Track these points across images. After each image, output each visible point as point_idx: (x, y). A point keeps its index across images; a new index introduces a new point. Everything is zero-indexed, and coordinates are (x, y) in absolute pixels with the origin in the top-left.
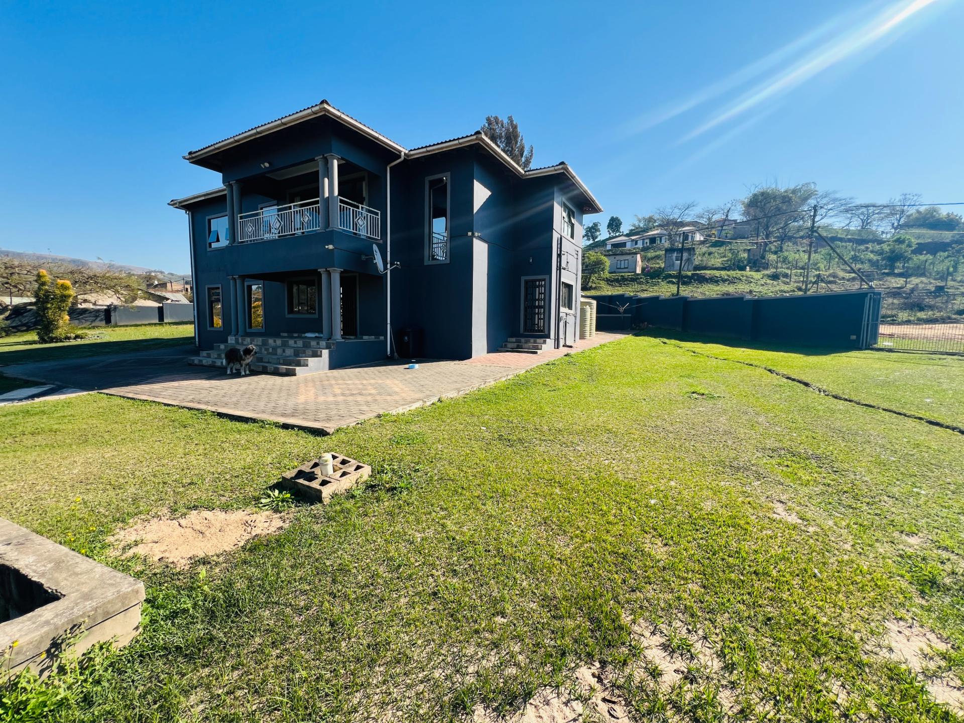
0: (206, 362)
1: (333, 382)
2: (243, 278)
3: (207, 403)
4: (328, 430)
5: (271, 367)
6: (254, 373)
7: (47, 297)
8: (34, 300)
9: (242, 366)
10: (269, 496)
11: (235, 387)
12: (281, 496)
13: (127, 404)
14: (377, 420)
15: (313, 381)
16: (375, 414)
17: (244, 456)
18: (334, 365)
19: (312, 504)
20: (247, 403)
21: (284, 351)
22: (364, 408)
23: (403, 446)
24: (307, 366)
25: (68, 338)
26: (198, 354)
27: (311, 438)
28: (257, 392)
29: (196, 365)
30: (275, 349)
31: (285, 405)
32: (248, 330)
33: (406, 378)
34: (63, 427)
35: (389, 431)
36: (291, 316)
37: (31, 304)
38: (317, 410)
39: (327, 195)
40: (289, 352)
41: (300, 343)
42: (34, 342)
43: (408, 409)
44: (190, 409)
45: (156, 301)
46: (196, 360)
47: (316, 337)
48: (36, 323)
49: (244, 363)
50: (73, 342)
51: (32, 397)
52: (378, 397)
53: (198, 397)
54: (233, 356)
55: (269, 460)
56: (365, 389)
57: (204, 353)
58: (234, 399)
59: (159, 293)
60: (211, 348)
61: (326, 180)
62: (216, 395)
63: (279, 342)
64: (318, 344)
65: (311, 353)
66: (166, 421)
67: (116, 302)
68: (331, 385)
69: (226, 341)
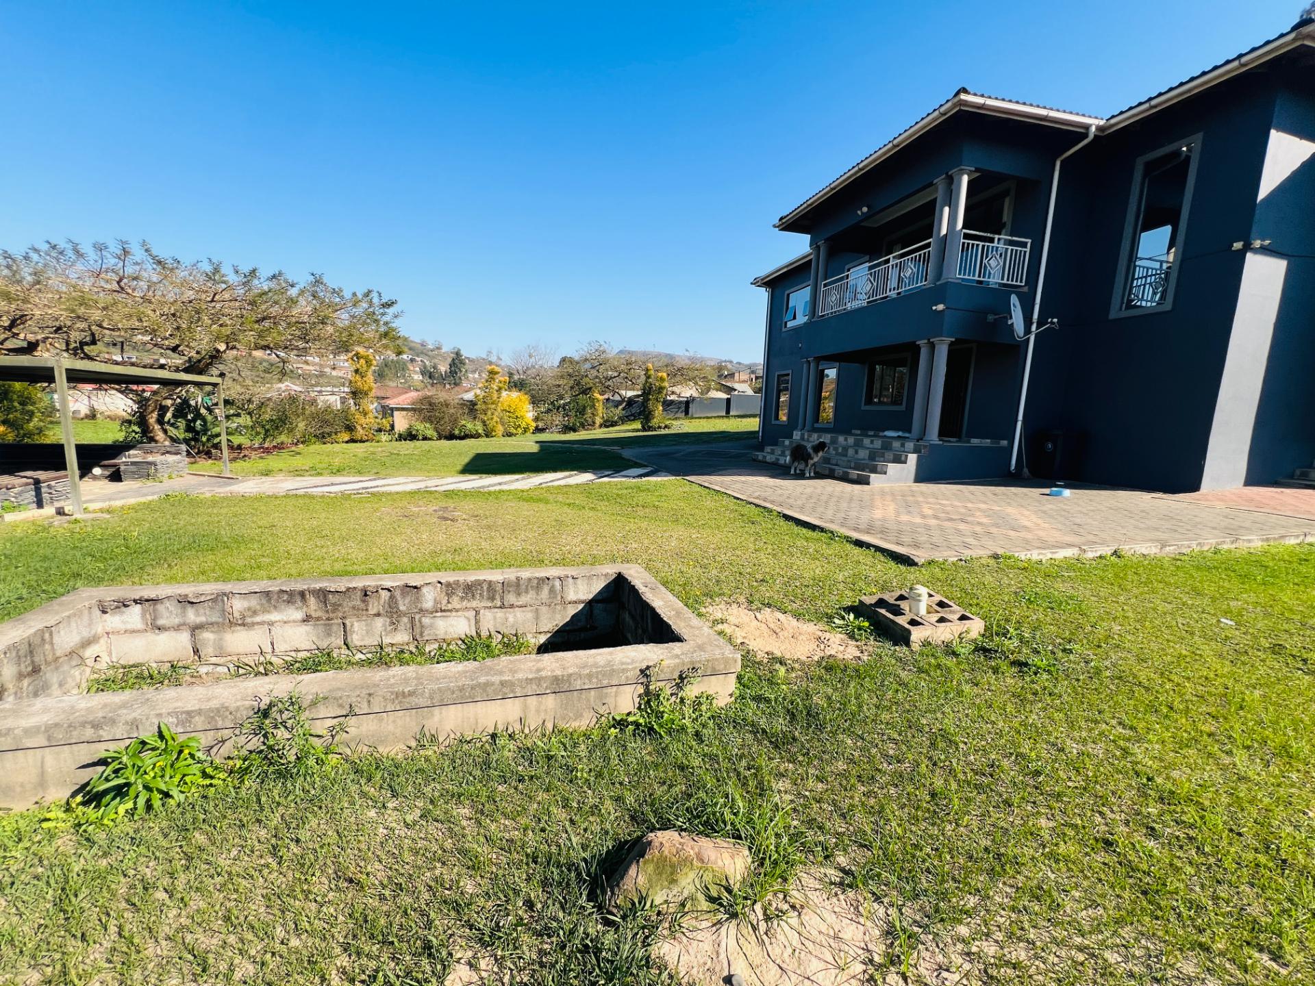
0: (770, 458)
1: (921, 499)
2: (819, 359)
3: (772, 502)
4: (916, 560)
5: (839, 471)
6: (819, 476)
7: (650, 388)
8: (640, 393)
9: (807, 465)
10: (843, 618)
11: (799, 490)
12: (857, 622)
13: (704, 492)
14: (992, 562)
15: (893, 494)
16: (990, 553)
17: (813, 566)
18: (922, 477)
19: (895, 644)
20: (814, 509)
21: (856, 452)
22: (971, 540)
23: (1041, 609)
24: (885, 473)
25: (660, 427)
26: (762, 450)
27: (892, 564)
28: (824, 498)
29: (760, 461)
30: (845, 449)
31: (858, 518)
32: (816, 425)
33: (1044, 508)
34: (661, 504)
35: (1012, 581)
36: (868, 408)
37: (638, 396)
38: (900, 532)
39: (944, 231)
40: (863, 454)
41: (878, 444)
42: (638, 430)
43: (1050, 556)
44: (757, 506)
45: (725, 392)
46: (760, 455)
47: (899, 437)
48: (640, 414)
49: (811, 462)
50: (663, 432)
51: (641, 476)
52: (994, 530)
53: (763, 494)
54: (800, 454)
55: (841, 578)
56: (973, 515)
57: (768, 449)
58: (799, 503)
59: (728, 384)
60: (775, 444)
61: (947, 209)
62: (780, 495)
63: (851, 440)
64: (903, 445)
65: (891, 457)
66: (737, 513)
67: (695, 394)
68: (917, 502)
69: (790, 436)
